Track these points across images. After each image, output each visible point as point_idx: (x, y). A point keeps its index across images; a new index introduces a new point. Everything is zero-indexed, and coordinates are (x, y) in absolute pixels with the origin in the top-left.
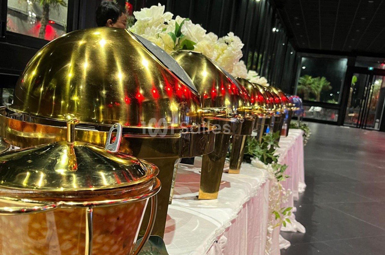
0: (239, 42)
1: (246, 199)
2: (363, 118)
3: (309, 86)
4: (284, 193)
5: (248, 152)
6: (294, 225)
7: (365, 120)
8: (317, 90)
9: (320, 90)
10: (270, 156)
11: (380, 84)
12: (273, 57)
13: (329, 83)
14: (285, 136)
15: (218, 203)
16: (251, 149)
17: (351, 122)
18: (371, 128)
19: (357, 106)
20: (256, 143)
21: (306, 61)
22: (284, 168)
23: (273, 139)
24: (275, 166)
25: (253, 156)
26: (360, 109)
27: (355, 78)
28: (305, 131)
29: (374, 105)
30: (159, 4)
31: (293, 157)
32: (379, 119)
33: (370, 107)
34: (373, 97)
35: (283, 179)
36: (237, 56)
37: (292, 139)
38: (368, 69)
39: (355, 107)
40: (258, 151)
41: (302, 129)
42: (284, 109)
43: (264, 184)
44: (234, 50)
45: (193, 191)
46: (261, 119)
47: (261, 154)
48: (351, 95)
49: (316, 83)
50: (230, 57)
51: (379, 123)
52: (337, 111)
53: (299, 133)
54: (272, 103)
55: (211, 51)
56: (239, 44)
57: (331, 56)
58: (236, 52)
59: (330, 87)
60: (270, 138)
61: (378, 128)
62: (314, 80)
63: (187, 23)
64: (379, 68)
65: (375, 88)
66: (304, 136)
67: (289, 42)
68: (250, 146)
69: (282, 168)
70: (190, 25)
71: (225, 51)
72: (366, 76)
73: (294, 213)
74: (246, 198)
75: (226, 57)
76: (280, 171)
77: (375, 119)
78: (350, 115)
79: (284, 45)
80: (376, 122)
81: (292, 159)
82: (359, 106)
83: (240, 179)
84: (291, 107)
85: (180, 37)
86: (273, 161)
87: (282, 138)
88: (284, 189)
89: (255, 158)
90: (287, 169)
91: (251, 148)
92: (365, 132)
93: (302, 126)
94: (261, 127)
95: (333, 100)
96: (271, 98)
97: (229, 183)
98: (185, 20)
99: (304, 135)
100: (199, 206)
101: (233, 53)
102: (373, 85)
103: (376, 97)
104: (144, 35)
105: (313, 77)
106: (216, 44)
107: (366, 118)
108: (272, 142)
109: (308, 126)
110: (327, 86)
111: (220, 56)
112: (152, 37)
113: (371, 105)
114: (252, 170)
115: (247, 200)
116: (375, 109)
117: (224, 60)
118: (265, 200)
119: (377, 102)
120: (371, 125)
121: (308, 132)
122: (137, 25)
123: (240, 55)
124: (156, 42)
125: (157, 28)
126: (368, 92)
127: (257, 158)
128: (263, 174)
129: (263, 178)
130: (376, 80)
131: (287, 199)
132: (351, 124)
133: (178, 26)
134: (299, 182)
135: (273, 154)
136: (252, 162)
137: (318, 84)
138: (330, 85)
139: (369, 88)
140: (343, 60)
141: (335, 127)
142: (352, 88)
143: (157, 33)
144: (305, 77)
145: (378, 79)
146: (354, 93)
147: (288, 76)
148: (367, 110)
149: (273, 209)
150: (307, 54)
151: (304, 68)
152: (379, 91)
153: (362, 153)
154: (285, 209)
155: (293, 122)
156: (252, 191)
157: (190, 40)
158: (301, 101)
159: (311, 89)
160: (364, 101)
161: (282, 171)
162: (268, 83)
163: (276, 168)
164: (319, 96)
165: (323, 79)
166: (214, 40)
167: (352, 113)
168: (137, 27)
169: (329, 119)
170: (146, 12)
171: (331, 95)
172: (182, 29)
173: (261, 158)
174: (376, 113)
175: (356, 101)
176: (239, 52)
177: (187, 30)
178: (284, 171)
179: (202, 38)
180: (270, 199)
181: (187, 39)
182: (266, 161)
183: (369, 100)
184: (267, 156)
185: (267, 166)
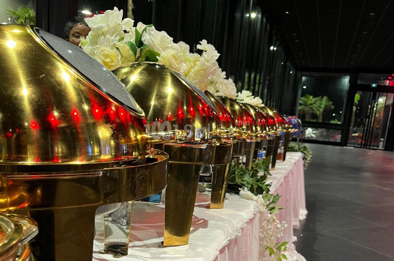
0: (213, 52)
1: (224, 242)
2: (367, 138)
3: (311, 106)
4: (279, 226)
5: (236, 182)
6: (294, 256)
7: (369, 140)
8: (318, 110)
9: (321, 110)
10: (260, 185)
11: (384, 102)
12: (272, 77)
13: (331, 103)
14: (282, 161)
15: (188, 250)
16: (238, 178)
17: (355, 142)
18: (375, 148)
19: (361, 126)
20: (245, 171)
21: (306, 80)
22: (277, 198)
23: (264, 165)
24: (266, 196)
25: (241, 186)
26: (363, 128)
27: (358, 96)
28: (305, 153)
29: (378, 124)
30: (116, 8)
31: (291, 183)
32: (384, 138)
33: (374, 126)
34: (377, 115)
35: (276, 211)
36: (211, 69)
37: (289, 163)
38: (371, 86)
39: (359, 127)
40: (248, 181)
41: (302, 152)
42: (280, 130)
43: (251, 220)
44: (207, 61)
45: (160, 235)
46: (251, 143)
47: (251, 183)
48: (354, 114)
49: (318, 103)
50: (203, 70)
51: (383, 141)
52: (340, 132)
53: (298, 156)
54: (265, 125)
55: (178, 63)
56: (214, 54)
57: (332, 74)
58: (211, 64)
59: (333, 107)
60: (260, 165)
61: (383, 147)
62: (316, 100)
63: (149, 30)
64: (382, 85)
65: (379, 106)
66: (305, 160)
67: (288, 61)
68: (237, 175)
69: (275, 198)
70: (152, 32)
71: (197, 63)
72: (369, 93)
73: (294, 243)
74: (226, 241)
75: (199, 70)
76: (272, 202)
77: (379, 137)
78: (354, 135)
79: (283, 64)
80: (380, 141)
81: (290, 185)
82: (363, 125)
83: (222, 215)
84: (288, 128)
85: (142, 48)
86: (264, 191)
87: (278, 162)
88: (278, 221)
89: (244, 189)
90: (280, 200)
91: (239, 176)
92: (369, 152)
93: (302, 148)
94: (251, 152)
95: (336, 120)
96: (263, 119)
97: (207, 221)
98: (147, 26)
99: (304, 158)
100: (162, 256)
101: (206, 64)
102: (377, 103)
103: (380, 115)
104: (97, 46)
105: (314, 97)
106: (187, 55)
107: (370, 137)
108: (263, 169)
109: (308, 148)
110: (329, 105)
111: (192, 69)
112: (104, 48)
113: (375, 124)
114: (240, 202)
115: (226, 243)
116: (380, 127)
117: (196, 74)
118: (255, 236)
119: (381, 121)
120: (375, 144)
121: (308, 155)
122: (91, 35)
123: (216, 67)
124: (110, 54)
125: (113, 37)
126: (372, 110)
127: (246, 188)
128: (252, 207)
129: (251, 212)
130: (379, 98)
131: (282, 233)
132: (355, 144)
133: (140, 33)
134: (300, 209)
135: (265, 183)
136: (240, 192)
137: (319, 104)
138: (333, 104)
139: (372, 106)
140: (344, 78)
141: (338, 148)
142: (356, 107)
143: (112, 43)
144: (306, 98)
145: (382, 96)
146: (358, 112)
147: (288, 96)
148: (371, 129)
149: (267, 245)
150: (307, 73)
151: (305, 87)
152: (383, 109)
153: (367, 175)
154: (279, 244)
155: (292, 144)
156: (234, 231)
157: (153, 50)
158: (300, 122)
159: (313, 110)
160: (367, 119)
161: (274, 202)
162: (263, 103)
163: (268, 198)
164: (321, 117)
165: (325, 98)
166: (185, 51)
167: (356, 133)
168: (90, 37)
169: (332, 140)
170: (100, 18)
171: (334, 115)
172: (143, 37)
173: (250, 188)
174: (380, 132)
175: (359, 120)
176: (214, 63)
177: (149, 38)
178: (277, 201)
179: (168, 48)
180: (262, 235)
181: (150, 50)
182: (256, 191)
183: (373, 118)
184: (257, 185)
185: (257, 196)
